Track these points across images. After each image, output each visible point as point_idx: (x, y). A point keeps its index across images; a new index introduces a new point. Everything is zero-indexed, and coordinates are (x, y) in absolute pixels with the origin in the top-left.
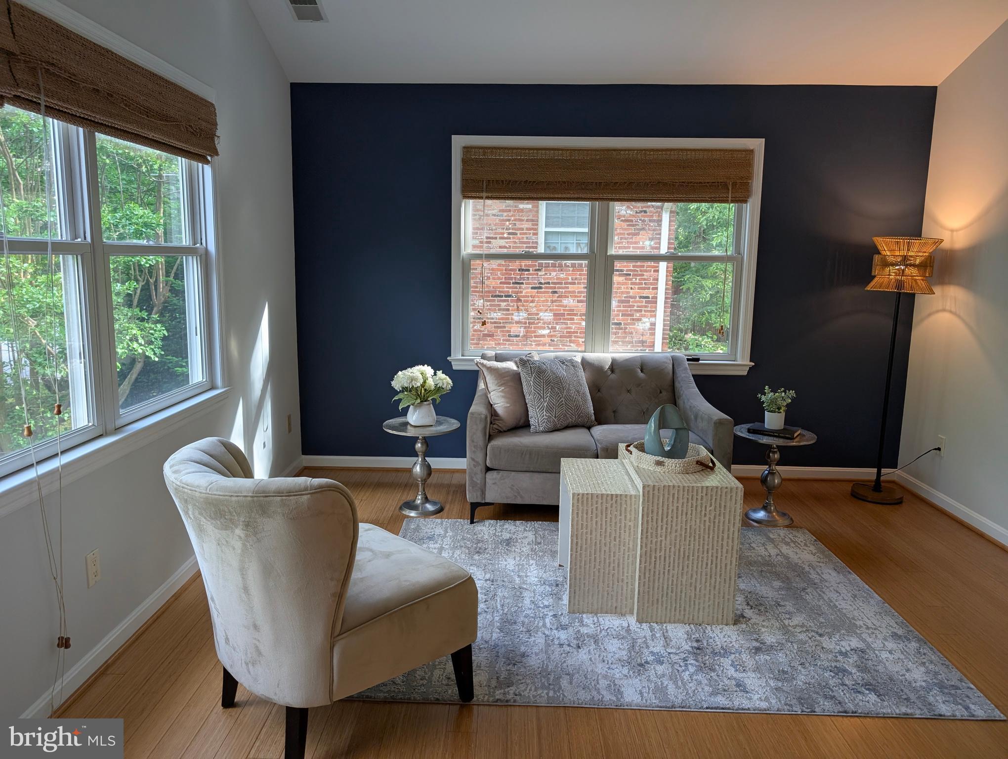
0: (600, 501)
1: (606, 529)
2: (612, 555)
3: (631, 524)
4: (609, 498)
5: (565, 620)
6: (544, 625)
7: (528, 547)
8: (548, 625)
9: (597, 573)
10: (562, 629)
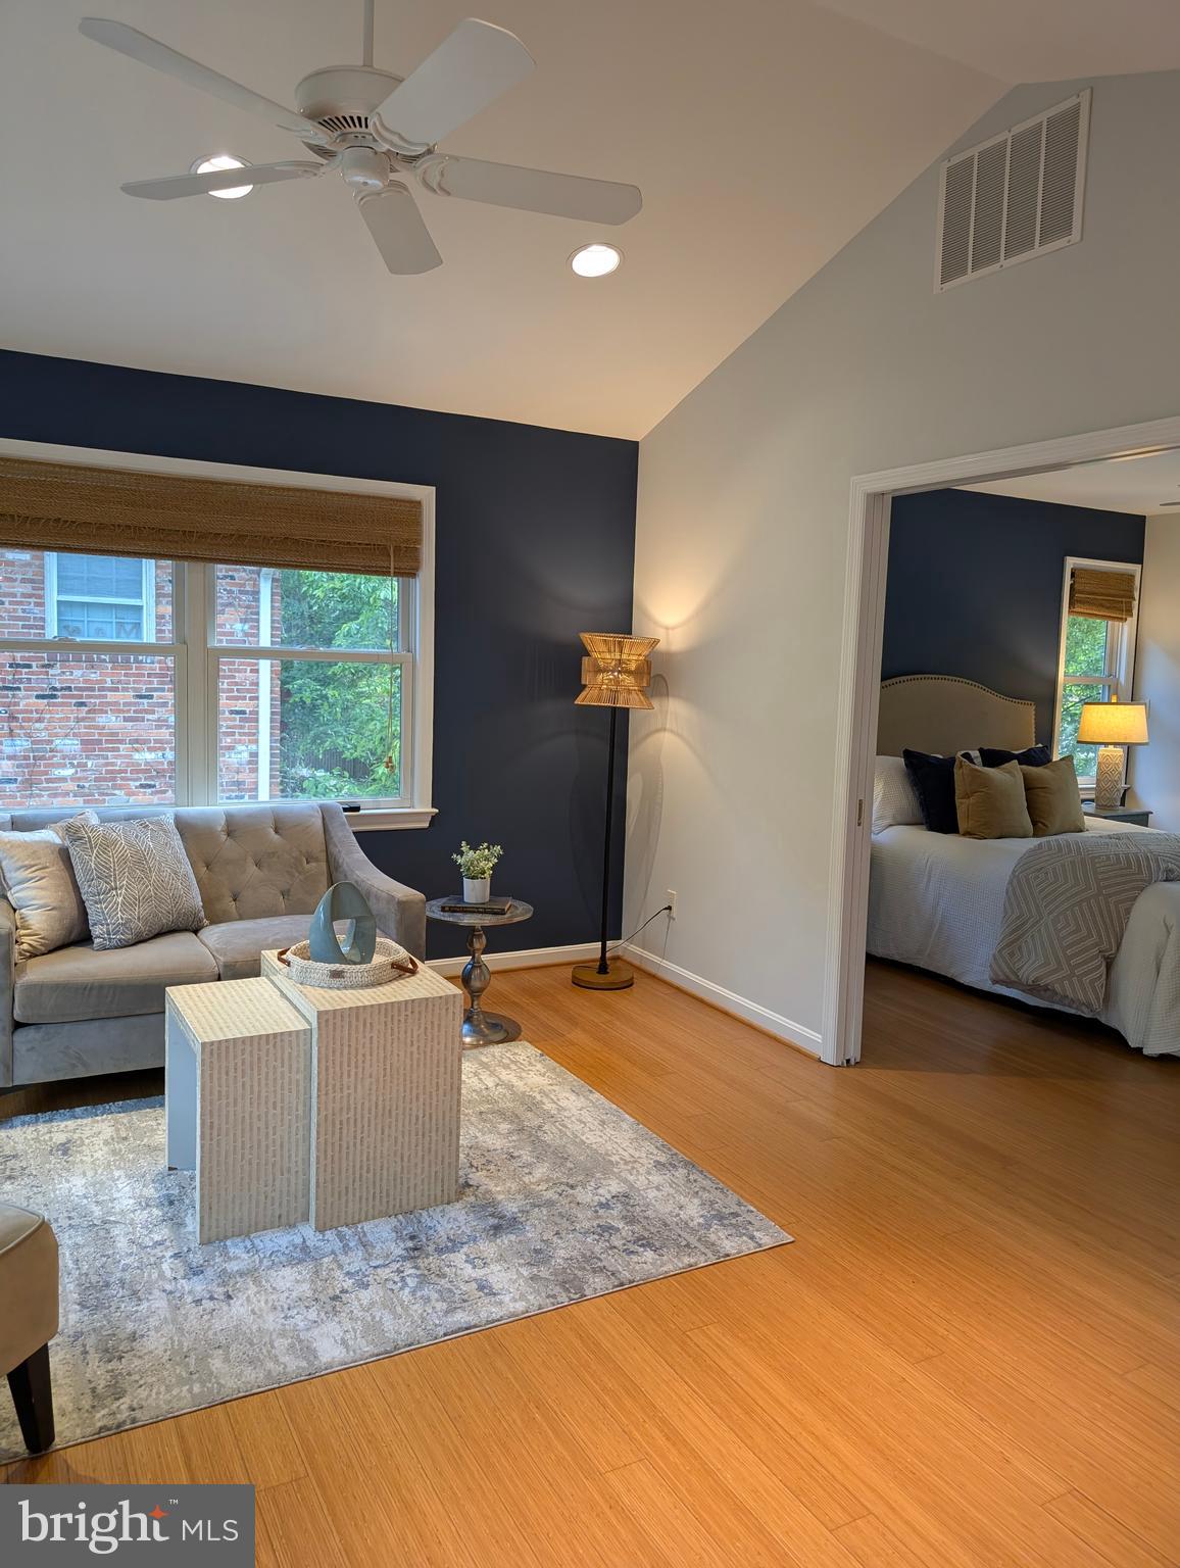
0: (248, 1049)
1: (259, 1092)
2: (271, 1133)
3: (300, 1076)
4: (263, 1042)
5: (196, 1259)
6: (162, 1275)
7: (105, 1149)
8: (168, 1274)
9: (246, 1167)
10: (194, 1275)
